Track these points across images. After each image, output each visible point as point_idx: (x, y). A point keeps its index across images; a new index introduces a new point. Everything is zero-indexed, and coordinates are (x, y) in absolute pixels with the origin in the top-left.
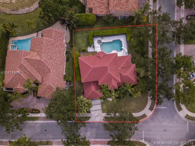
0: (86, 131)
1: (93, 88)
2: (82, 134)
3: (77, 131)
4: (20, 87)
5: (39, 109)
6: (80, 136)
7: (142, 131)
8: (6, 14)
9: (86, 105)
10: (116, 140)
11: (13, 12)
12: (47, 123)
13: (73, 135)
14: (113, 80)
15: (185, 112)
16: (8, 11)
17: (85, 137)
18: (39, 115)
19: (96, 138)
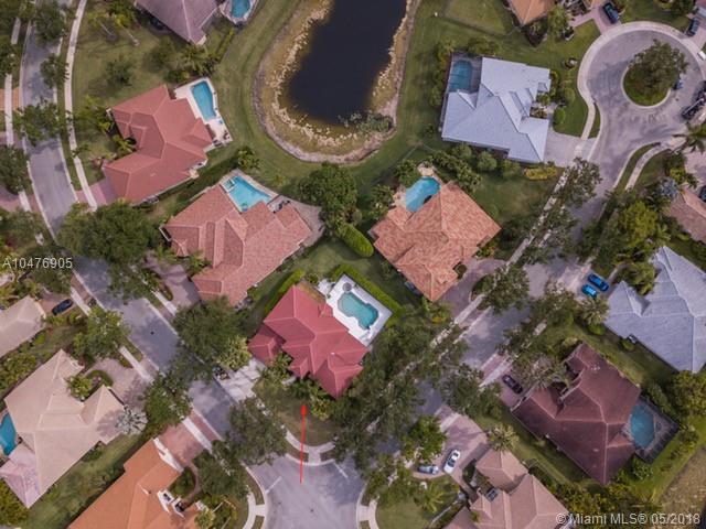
0: (202, 391)
1: (271, 343)
2: (191, 390)
3: (190, 380)
4: (182, 247)
5: (174, 295)
6: (187, 390)
7: (278, 475)
8: (265, 133)
9: (238, 357)
10: (228, 447)
11: (277, 138)
12: (164, 325)
13: (181, 379)
14: (305, 361)
15: (368, 513)
16: (271, 130)
17: (192, 399)
18: (166, 303)
19: (206, 416)
